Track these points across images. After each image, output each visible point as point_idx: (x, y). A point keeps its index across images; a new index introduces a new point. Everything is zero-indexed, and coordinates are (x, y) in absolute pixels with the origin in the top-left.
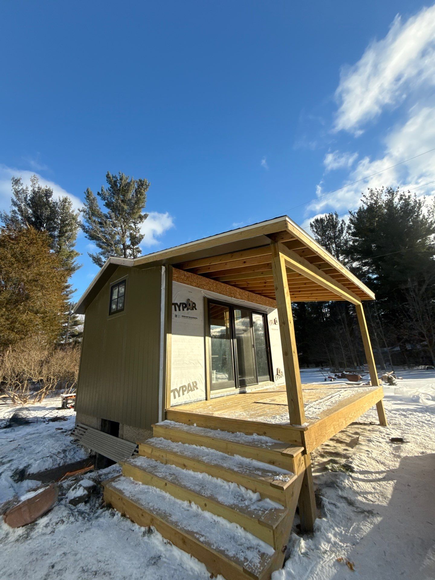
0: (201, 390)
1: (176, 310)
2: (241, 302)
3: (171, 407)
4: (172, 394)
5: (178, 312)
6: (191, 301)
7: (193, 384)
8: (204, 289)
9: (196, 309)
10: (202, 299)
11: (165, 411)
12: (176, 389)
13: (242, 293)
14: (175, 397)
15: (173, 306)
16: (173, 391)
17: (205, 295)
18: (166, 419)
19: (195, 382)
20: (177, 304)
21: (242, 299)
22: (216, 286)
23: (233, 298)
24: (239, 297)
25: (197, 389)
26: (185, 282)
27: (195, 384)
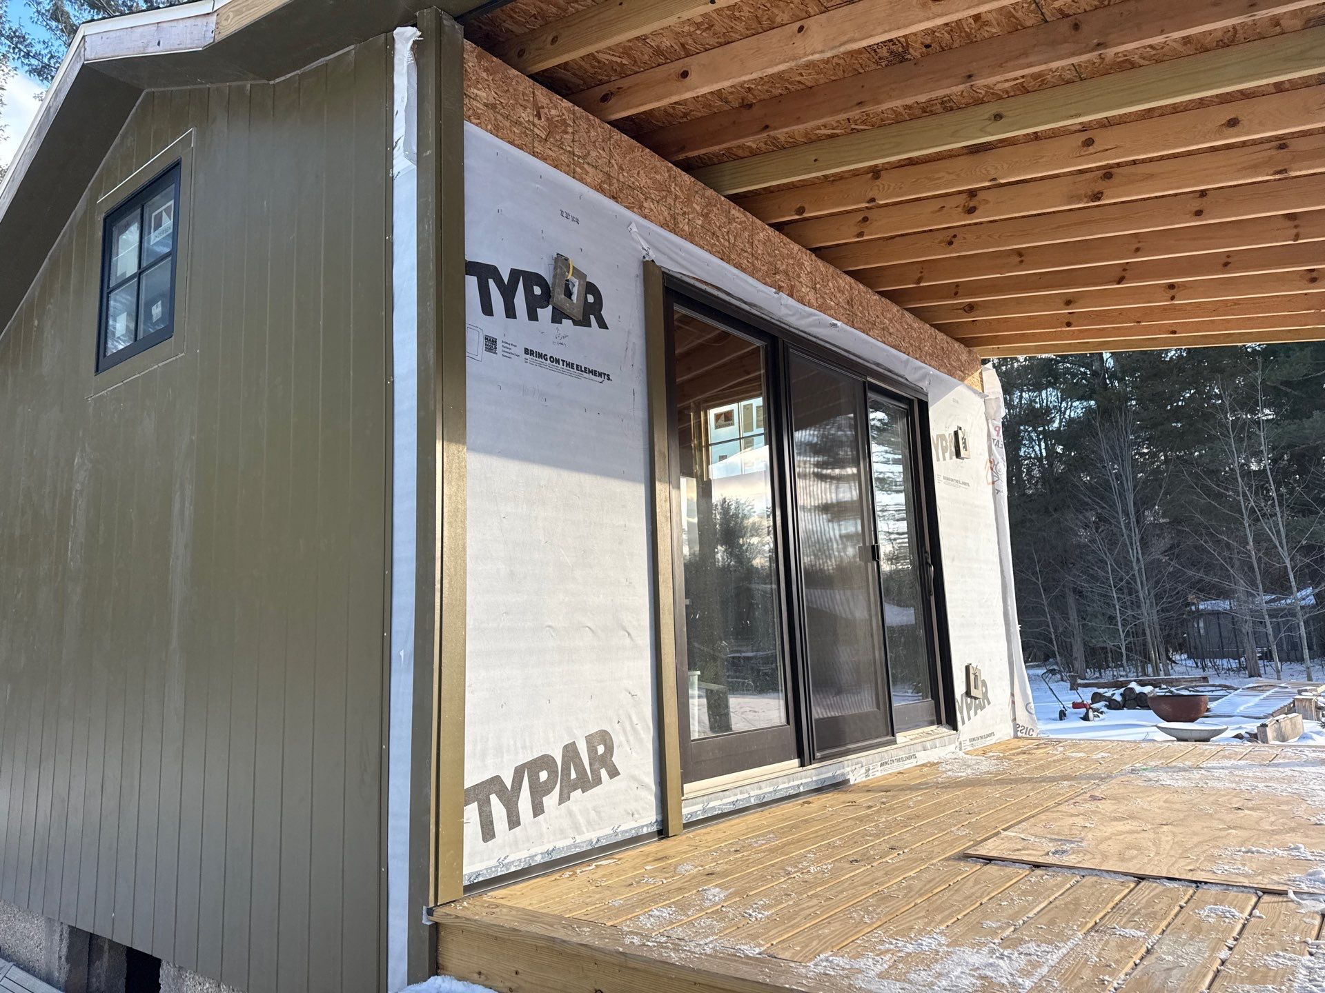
0: (634, 778)
1: (487, 309)
2: (820, 324)
3: (468, 889)
4: (471, 812)
5: (496, 324)
6: (577, 273)
7: (592, 750)
8: (645, 217)
9: (602, 324)
10: (636, 270)
11: (426, 921)
12: (496, 781)
13: (825, 280)
14: (488, 832)
15: (472, 282)
16: (481, 793)
17: (653, 255)
18: (436, 968)
19: (605, 737)
20: (492, 271)
21: (822, 308)
22: (706, 216)
23: (784, 297)
24: (811, 296)
25: (614, 773)
26: (539, 149)
27: (601, 749)
